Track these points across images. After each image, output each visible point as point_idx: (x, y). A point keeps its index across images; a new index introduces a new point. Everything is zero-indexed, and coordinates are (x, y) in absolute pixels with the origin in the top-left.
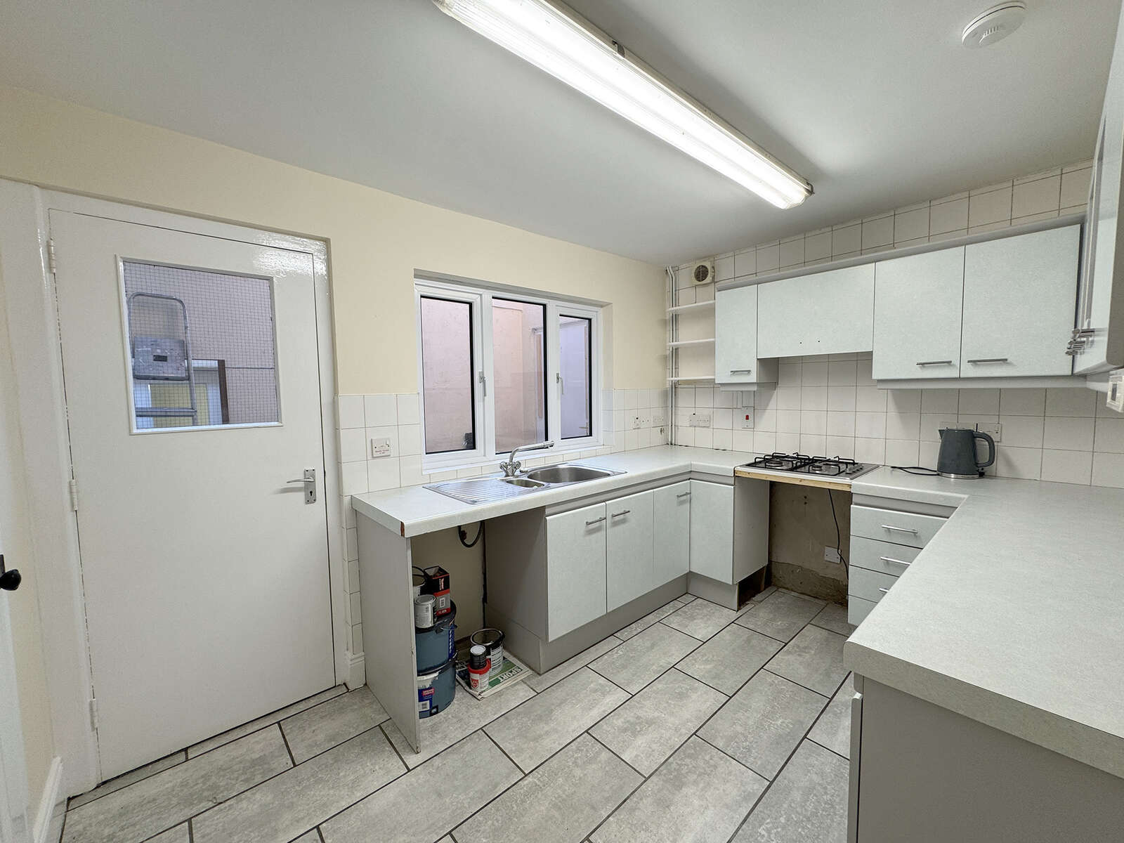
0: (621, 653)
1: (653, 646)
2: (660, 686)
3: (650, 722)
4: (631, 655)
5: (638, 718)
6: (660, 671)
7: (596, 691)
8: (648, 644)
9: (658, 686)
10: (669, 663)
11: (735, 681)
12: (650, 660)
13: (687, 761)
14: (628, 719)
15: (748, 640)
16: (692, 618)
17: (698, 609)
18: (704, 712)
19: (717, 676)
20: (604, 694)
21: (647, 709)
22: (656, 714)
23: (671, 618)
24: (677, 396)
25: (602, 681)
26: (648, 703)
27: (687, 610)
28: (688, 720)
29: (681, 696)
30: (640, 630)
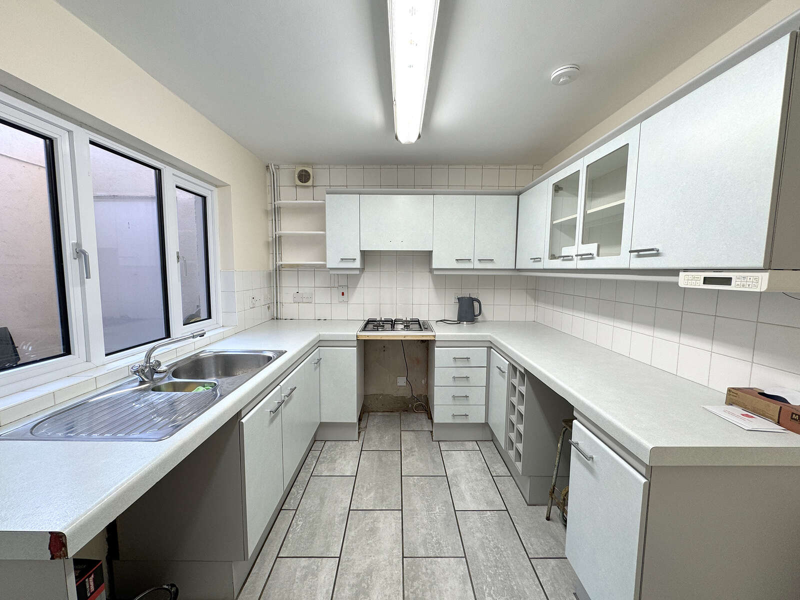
0: (301, 523)
1: (322, 500)
2: (353, 533)
3: (369, 572)
4: (311, 519)
5: (358, 575)
6: (343, 520)
7: (305, 577)
8: (317, 501)
9: (351, 534)
10: (345, 508)
11: (395, 496)
12: (329, 515)
13: (415, 584)
14: (351, 583)
15: (380, 460)
16: (333, 461)
17: (332, 451)
18: (396, 534)
19: (383, 500)
20: (315, 575)
21: (358, 562)
22: (368, 561)
23: (319, 468)
24: (281, 277)
25: (304, 562)
26: (355, 556)
27: (325, 455)
28: (392, 549)
29: (373, 531)
30: (302, 492)
